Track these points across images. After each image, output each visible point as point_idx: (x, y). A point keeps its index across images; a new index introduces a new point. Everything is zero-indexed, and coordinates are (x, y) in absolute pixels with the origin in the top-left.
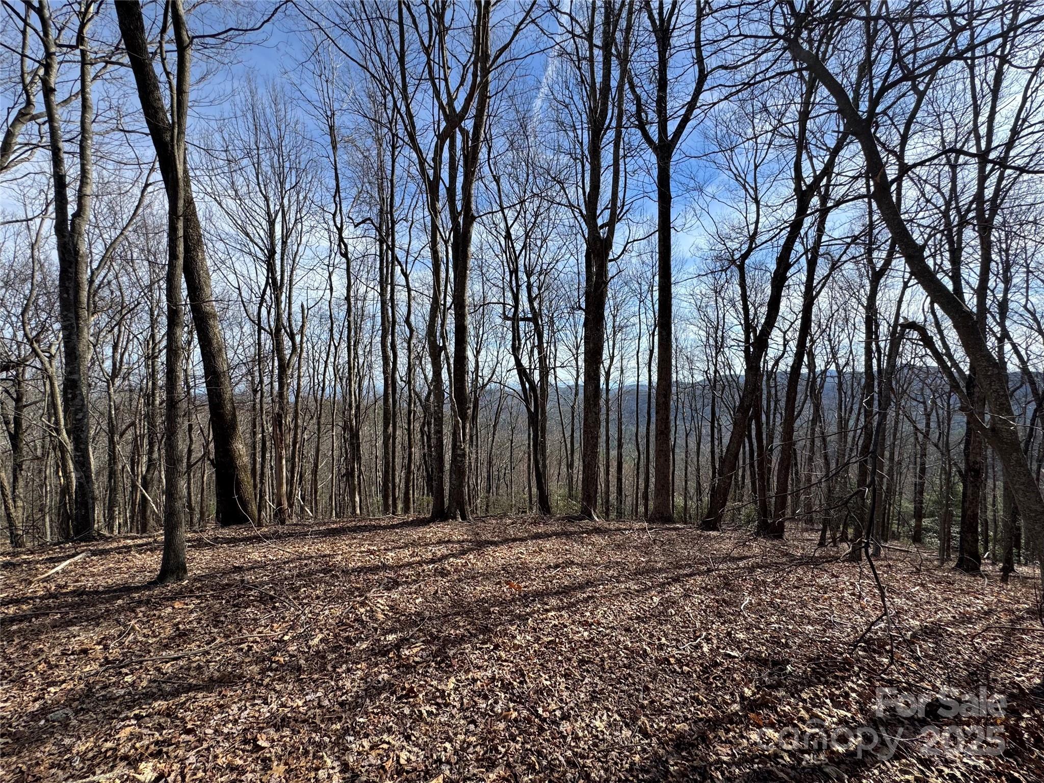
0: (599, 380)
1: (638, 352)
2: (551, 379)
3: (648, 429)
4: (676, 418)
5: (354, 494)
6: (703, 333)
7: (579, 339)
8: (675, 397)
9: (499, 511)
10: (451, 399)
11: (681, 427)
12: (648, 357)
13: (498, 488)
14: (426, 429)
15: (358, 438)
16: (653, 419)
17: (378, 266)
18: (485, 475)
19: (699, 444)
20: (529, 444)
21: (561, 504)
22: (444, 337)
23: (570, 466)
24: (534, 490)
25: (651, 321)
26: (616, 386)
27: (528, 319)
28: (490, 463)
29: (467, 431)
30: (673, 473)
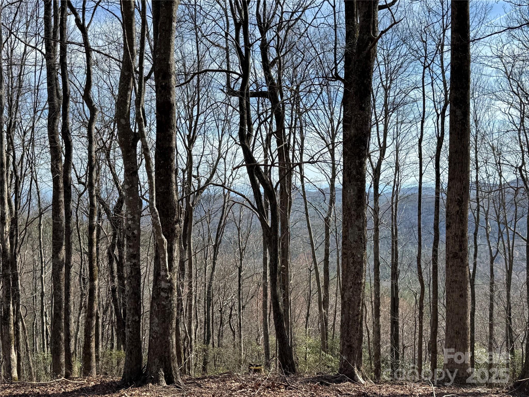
0: (363, 182)
1: (420, 141)
2: (296, 180)
3: (435, 251)
4: (475, 234)
5: (10, 349)
6: (515, 113)
7: (336, 123)
8: (474, 205)
9: (221, 370)
10: (152, 210)
11: (483, 250)
12: (435, 147)
13: (220, 336)
14: (116, 252)
15: (14, 267)
16: (443, 236)
17: (42, 14)
18: (201, 317)
19: (509, 273)
20: (265, 273)
21: (311, 358)
22: (140, 120)
23: (324, 303)
24: (273, 339)
25: (440, 96)
26: (389, 189)
27: (263, 95)
28: (209, 301)
29: (175, 254)
30: (473, 314)
